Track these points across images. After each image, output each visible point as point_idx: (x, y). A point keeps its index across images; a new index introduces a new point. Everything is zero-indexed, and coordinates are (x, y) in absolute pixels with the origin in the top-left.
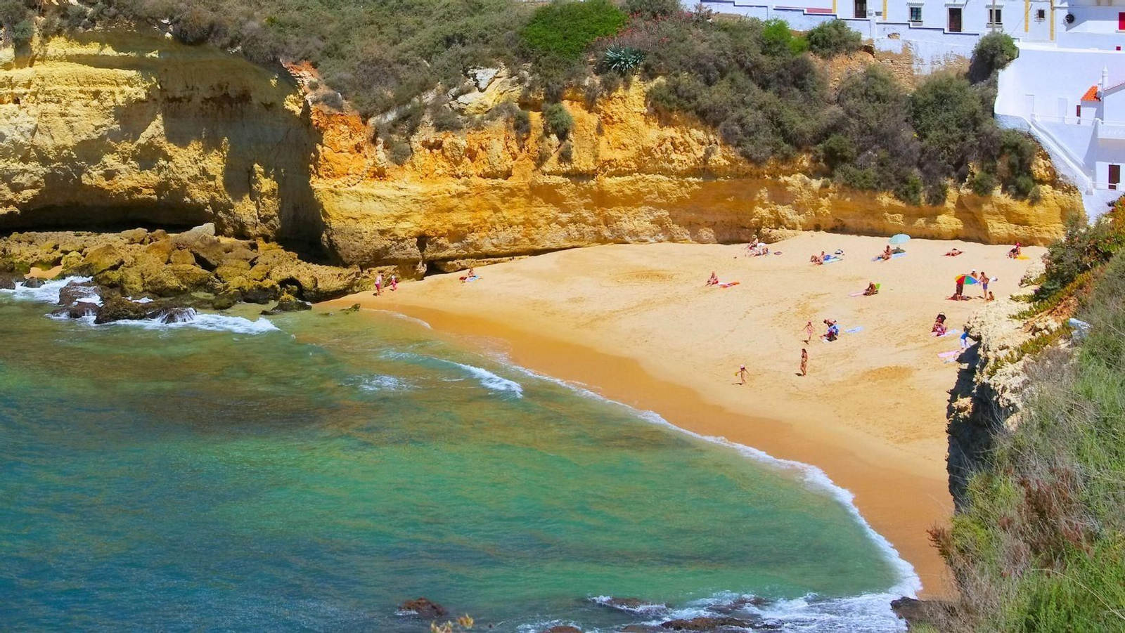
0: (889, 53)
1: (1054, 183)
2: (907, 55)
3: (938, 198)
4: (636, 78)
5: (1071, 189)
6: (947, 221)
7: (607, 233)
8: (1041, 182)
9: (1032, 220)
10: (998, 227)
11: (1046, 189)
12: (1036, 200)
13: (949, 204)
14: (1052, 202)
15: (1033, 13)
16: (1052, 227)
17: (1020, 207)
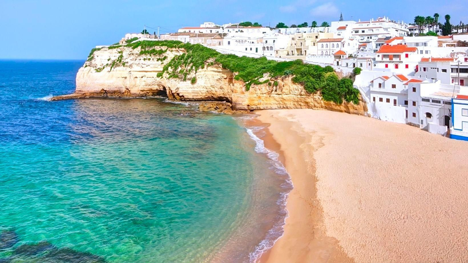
0: (338, 72)
1: (362, 101)
2: (341, 72)
3: (341, 103)
4: (290, 76)
5: (365, 102)
6: (342, 108)
7: (285, 107)
8: (360, 100)
9: (358, 109)
10: (351, 110)
11: (360, 102)
12: (358, 104)
13: (343, 104)
14: (361, 105)
15: (368, 64)
16: (361, 111)
17: (355, 106)
